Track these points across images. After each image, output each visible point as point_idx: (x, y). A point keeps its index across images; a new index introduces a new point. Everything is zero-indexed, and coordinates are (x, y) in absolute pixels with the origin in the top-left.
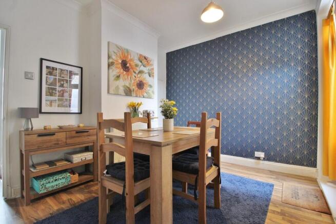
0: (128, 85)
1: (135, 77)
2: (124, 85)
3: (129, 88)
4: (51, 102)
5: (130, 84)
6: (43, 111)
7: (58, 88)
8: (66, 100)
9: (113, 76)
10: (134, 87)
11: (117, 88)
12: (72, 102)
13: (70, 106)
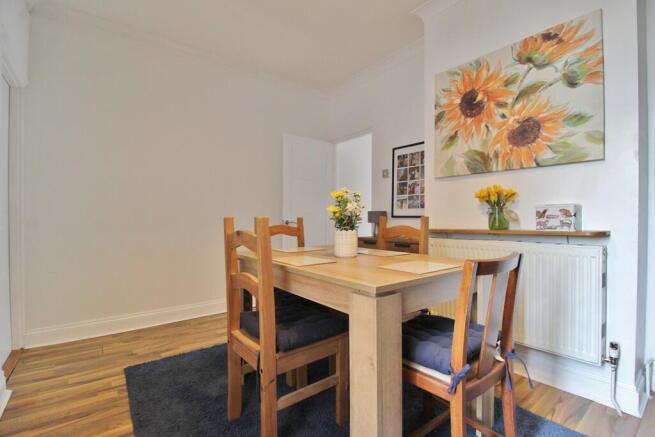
0: (478, 147)
1: (503, 116)
2: (467, 149)
3: (481, 154)
4: (402, 201)
5: (485, 143)
6: (395, 214)
7: (409, 182)
8: (417, 196)
9: (442, 142)
10: (498, 147)
11: (451, 163)
12: (426, 198)
13: (422, 206)
